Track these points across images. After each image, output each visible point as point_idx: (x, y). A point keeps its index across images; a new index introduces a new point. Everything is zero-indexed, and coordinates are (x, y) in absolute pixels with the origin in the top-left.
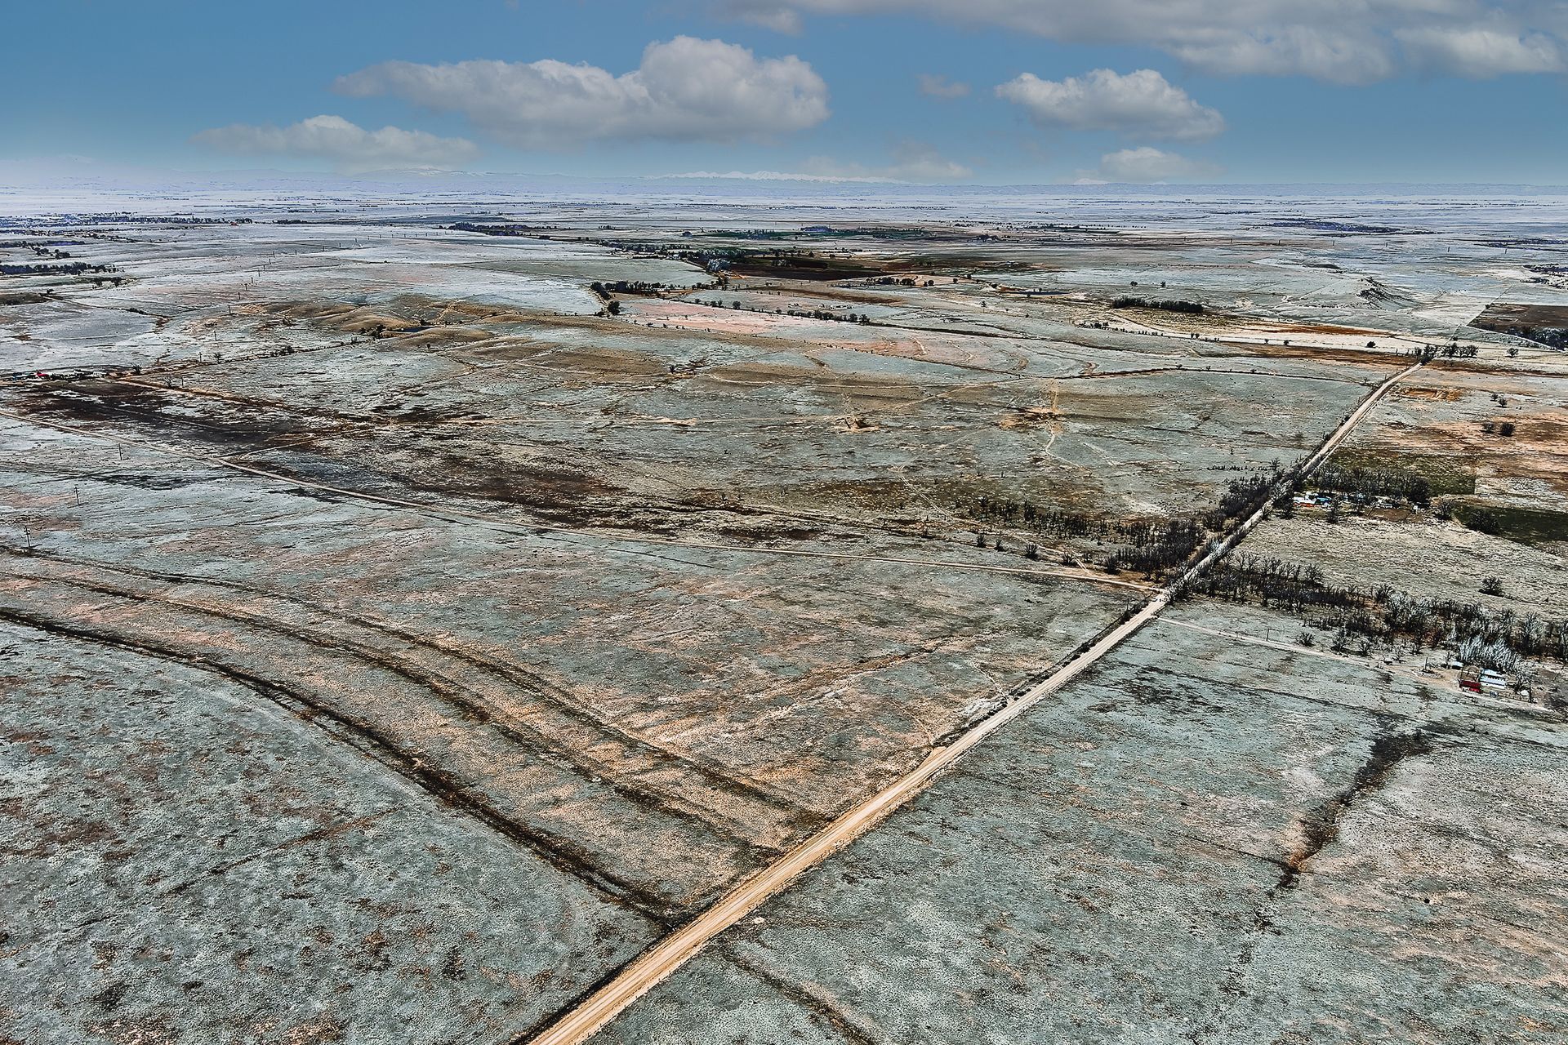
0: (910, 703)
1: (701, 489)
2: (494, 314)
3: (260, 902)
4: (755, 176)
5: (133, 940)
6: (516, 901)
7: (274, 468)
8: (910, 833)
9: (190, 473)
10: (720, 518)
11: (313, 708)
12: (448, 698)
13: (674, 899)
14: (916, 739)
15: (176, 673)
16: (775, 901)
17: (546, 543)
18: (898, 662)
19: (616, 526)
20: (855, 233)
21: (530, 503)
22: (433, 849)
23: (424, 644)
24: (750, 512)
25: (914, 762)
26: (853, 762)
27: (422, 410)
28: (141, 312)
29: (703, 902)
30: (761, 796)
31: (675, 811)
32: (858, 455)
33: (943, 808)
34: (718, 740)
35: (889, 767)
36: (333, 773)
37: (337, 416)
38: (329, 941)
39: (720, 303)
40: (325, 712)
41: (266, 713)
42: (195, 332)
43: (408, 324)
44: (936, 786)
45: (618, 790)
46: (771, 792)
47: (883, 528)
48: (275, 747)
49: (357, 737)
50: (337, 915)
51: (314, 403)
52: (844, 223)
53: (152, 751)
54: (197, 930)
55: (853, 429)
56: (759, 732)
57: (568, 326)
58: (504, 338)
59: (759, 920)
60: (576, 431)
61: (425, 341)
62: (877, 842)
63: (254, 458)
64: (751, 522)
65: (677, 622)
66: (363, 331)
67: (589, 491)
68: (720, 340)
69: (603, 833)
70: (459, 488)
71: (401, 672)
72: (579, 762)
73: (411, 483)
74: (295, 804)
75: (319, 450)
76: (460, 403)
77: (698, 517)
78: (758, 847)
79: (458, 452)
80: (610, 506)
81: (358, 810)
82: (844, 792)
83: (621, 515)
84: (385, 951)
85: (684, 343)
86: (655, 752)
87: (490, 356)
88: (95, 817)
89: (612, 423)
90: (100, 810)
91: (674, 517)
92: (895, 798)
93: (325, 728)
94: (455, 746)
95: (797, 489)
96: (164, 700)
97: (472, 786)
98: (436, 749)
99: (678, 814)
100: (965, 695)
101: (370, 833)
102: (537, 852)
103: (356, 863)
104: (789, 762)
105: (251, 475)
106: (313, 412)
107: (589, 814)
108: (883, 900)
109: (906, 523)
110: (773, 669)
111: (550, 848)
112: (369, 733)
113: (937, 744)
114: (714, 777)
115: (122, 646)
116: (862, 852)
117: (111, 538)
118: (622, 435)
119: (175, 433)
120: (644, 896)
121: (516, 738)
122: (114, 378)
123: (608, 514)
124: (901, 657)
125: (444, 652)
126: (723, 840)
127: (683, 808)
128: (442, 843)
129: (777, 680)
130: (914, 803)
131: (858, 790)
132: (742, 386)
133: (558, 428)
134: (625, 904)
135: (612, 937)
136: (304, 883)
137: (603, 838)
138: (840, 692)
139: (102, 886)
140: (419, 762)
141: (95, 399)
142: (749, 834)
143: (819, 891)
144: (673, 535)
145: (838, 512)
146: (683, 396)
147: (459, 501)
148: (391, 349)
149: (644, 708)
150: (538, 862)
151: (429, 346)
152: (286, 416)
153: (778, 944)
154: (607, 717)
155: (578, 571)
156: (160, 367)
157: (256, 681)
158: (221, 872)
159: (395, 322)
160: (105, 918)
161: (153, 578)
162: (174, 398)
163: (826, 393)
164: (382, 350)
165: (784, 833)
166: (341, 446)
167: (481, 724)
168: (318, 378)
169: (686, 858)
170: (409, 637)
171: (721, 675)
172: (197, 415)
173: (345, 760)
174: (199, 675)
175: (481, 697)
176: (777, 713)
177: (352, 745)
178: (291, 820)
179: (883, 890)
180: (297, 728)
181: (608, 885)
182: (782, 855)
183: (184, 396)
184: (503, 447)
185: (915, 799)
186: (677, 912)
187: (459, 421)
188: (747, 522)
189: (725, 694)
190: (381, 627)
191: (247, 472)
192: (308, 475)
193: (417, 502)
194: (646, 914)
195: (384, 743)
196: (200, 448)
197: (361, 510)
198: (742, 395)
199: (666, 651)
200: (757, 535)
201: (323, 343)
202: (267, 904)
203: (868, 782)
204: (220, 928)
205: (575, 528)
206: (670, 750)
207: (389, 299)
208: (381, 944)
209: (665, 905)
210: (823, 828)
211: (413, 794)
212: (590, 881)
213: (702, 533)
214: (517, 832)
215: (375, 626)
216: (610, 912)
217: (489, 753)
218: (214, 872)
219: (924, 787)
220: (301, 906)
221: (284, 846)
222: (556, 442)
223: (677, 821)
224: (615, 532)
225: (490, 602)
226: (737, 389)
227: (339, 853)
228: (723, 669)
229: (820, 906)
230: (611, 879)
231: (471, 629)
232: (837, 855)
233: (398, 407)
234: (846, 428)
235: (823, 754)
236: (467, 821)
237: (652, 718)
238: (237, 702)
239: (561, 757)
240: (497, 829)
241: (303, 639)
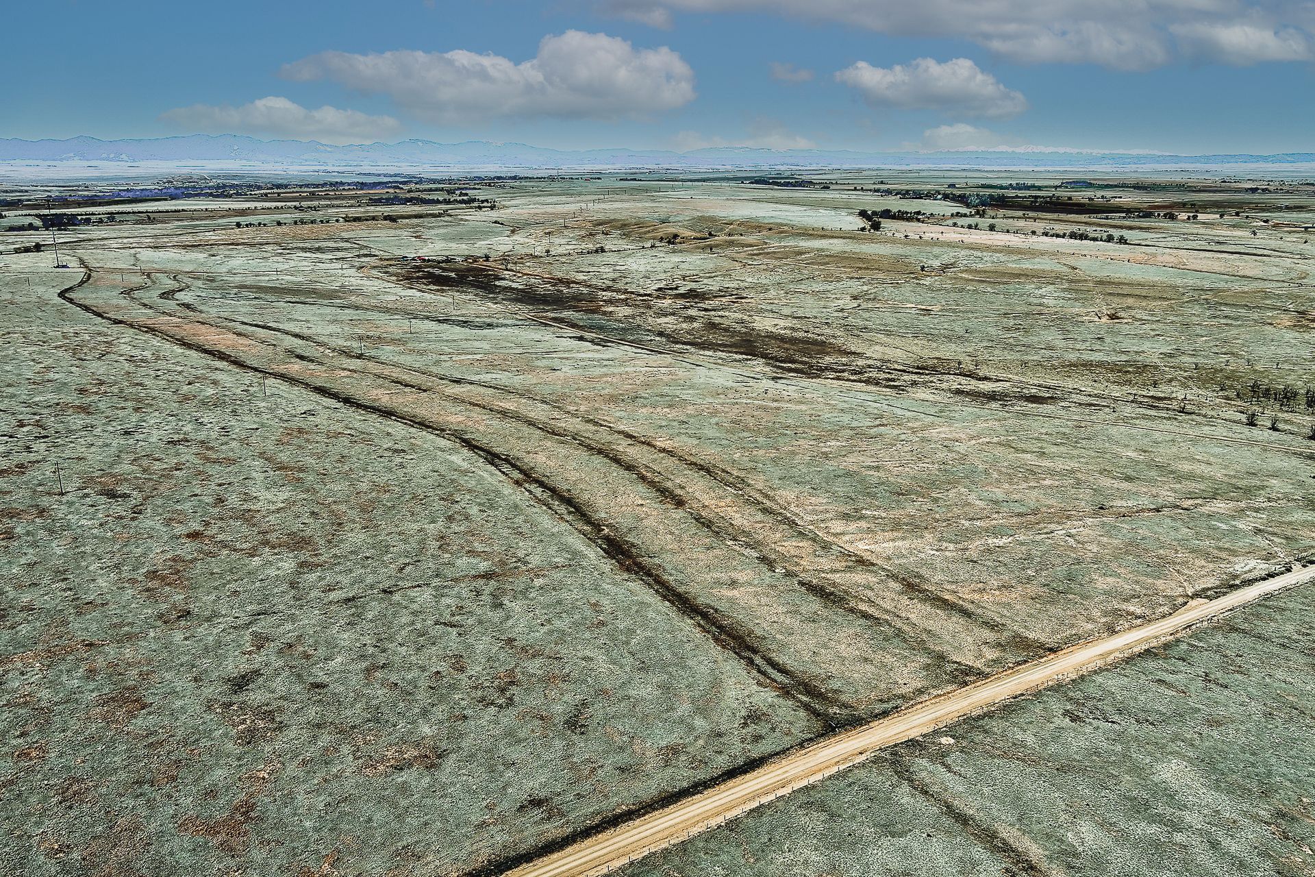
0: (1161, 551)
1: (937, 358)
2: (770, 229)
3: (413, 623)
4: (1021, 150)
5: (287, 636)
6: (664, 666)
7: (566, 322)
8: (1160, 680)
9: (501, 321)
10: (955, 381)
11: (528, 476)
12: (652, 484)
13: (844, 698)
14: (1169, 586)
15: (427, 439)
16: (970, 724)
17: (778, 386)
18: (1146, 514)
19: (848, 380)
20: (1116, 186)
21: (772, 358)
22: (595, 605)
23: (643, 443)
24: (986, 379)
25: (1166, 609)
26: (1085, 597)
27: (695, 291)
28: (502, 224)
29: (879, 708)
30: (966, 614)
31: (861, 611)
32: (1108, 340)
33: (1205, 662)
34: (923, 556)
35: (1132, 609)
36: (525, 529)
37: (626, 292)
38: (462, 670)
39: (976, 226)
40: (536, 481)
41: (485, 475)
42: (536, 237)
43: (698, 235)
44: (1194, 636)
45: (801, 583)
46: (979, 611)
47: (1132, 402)
48: (482, 502)
49: (557, 503)
50: (480, 647)
51: (610, 284)
52: (1105, 180)
53: (379, 491)
54: (346, 638)
55: (1104, 320)
56: (974, 555)
57: (832, 237)
58: (775, 244)
59: (949, 741)
60: (824, 310)
61: (708, 246)
62: (1112, 682)
63: (553, 315)
64: (986, 387)
65: (896, 453)
66: (661, 239)
67: (828, 354)
68: (972, 249)
69: (776, 619)
70: (712, 344)
71: (616, 461)
72: (766, 552)
73: (672, 338)
74: (479, 547)
75: (605, 313)
76: (728, 288)
77: (931, 379)
78: (956, 662)
79: (717, 320)
80: (844, 365)
81: (535, 560)
82: (1072, 626)
83: (855, 373)
84: (514, 690)
85: (936, 250)
86: (850, 556)
87: (760, 257)
88: (308, 533)
89: (859, 306)
90: (313, 528)
91: (906, 377)
92: (1139, 642)
93: (530, 492)
94: (645, 522)
95: (1039, 364)
96: (407, 457)
97: (651, 557)
98: (625, 522)
99: (865, 616)
100: (1233, 553)
101: (538, 582)
102: (699, 625)
103: (516, 606)
104: (1004, 587)
105: (546, 325)
106: (608, 289)
107: (764, 600)
108: (1119, 748)
109: (1159, 399)
110: (996, 502)
111: (714, 624)
112: (569, 501)
113: (1196, 595)
114: (912, 586)
115: (393, 418)
116: (1091, 690)
117: (421, 353)
118: (866, 315)
119: (501, 296)
120: (810, 690)
121: (707, 524)
122: (470, 263)
123: (843, 371)
124: (1150, 510)
125: (659, 451)
126: (914, 649)
127: (871, 611)
128: (605, 601)
129: (998, 513)
130: (1165, 650)
131: (1090, 626)
132: (989, 282)
133: (810, 307)
134: (785, 692)
135: (763, 724)
136: (460, 614)
137: (775, 625)
138: (1073, 531)
139: (285, 586)
140: (606, 531)
141: (453, 275)
142: (946, 648)
143: (1031, 723)
144: (903, 390)
145: (1083, 383)
146: (930, 288)
147: (710, 353)
148: (681, 251)
149: (846, 517)
150: (698, 634)
151: (711, 249)
152: (585, 290)
153: (970, 772)
154: (805, 520)
155: (804, 407)
156: (505, 259)
157: (488, 452)
158: (391, 592)
159: (688, 233)
160: (274, 613)
161: (441, 379)
162: (507, 276)
163: (1076, 291)
164: (674, 252)
165: (991, 654)
166: (623, 311)
167: (676, 508)
168: (618, 268)
169: (866, 660)
170: (631, 437)
171: (936, 500)
172: (520, 287)
173: (540, 519)
174: (443, 443)
175: (683, 488)
176: (995, 540)
177: (550, 508)
178: (472, 560)
179: (1120, 737)
180: (508, 489)
181: (770, 670)
182: (987, 676)
183: (515, 275)
184: (756, 318)
185: (1166, 646)
186: (845, 712)
187: (724, 300)
188: (981, 386)
189: (937, 516)
190: (610, 427)
191: (543, 323)
192: (591, 328)
193: (673, 351)
194: (806, 707)
195: (578, 509)
196: (513, 307)
197: (625, 353)
198: (989, 289)
199: (879, 474)
200: (992, 397)
201: (628, 247)
202: (419, 626)
203: (1104, 620)
204: (367, 640)
205: (809, 378)
206: (866, 556)
207: (687, 219)
208: (512, 683)
209: (833, 702)
210: (1042, 657)
211: (592, 555)
212: (751, 662)
213: (933, 391)
214: (684, 604)
215: (605, 426)
216: (766, 697)
217: (677, 532)
218: (385, 591)
219: (1178, 636)
220: (449, 634)
221: (456, 580)
222: (805, 317)
223: (862, 621)
224: (848, 384)
225: (714, 420)
226: (984, 285)
227: (504, 592)
228: (938, 495)
229: (1030, 740)
230: (774, 665)
231: (690, 437)
232: (1057, 688)
233: (676, 289)
234: (1097, 319)
235: (1048, 585)
236: (636, 586)
237: (853, 526)
238: (465, 465)
239: (748, 545)
240: (665, 597)
241: (540, 428)
